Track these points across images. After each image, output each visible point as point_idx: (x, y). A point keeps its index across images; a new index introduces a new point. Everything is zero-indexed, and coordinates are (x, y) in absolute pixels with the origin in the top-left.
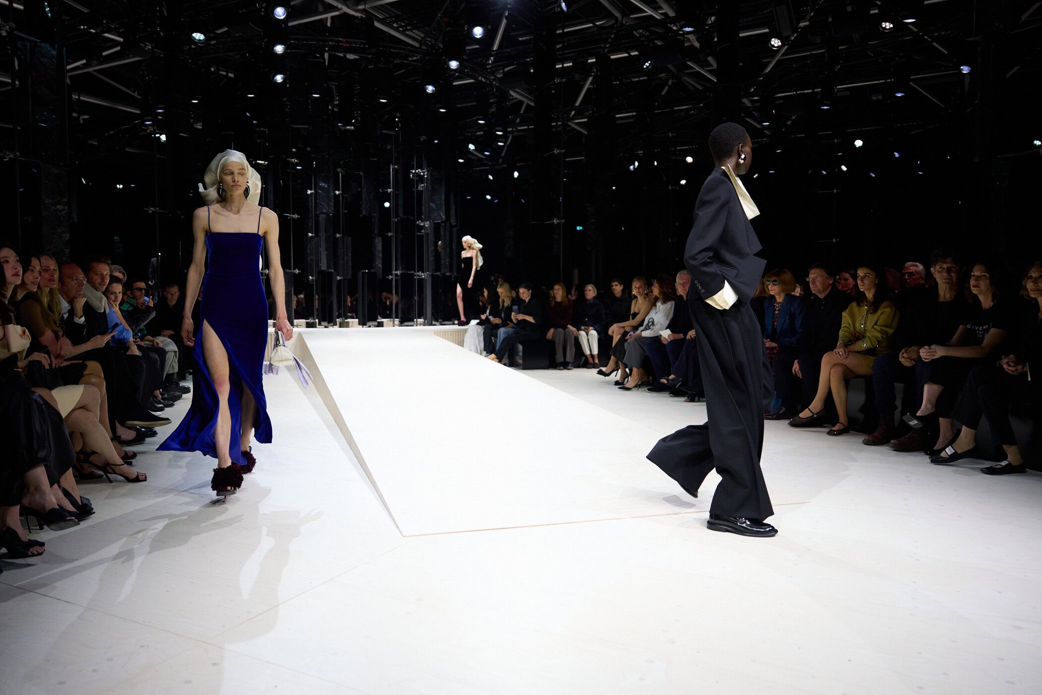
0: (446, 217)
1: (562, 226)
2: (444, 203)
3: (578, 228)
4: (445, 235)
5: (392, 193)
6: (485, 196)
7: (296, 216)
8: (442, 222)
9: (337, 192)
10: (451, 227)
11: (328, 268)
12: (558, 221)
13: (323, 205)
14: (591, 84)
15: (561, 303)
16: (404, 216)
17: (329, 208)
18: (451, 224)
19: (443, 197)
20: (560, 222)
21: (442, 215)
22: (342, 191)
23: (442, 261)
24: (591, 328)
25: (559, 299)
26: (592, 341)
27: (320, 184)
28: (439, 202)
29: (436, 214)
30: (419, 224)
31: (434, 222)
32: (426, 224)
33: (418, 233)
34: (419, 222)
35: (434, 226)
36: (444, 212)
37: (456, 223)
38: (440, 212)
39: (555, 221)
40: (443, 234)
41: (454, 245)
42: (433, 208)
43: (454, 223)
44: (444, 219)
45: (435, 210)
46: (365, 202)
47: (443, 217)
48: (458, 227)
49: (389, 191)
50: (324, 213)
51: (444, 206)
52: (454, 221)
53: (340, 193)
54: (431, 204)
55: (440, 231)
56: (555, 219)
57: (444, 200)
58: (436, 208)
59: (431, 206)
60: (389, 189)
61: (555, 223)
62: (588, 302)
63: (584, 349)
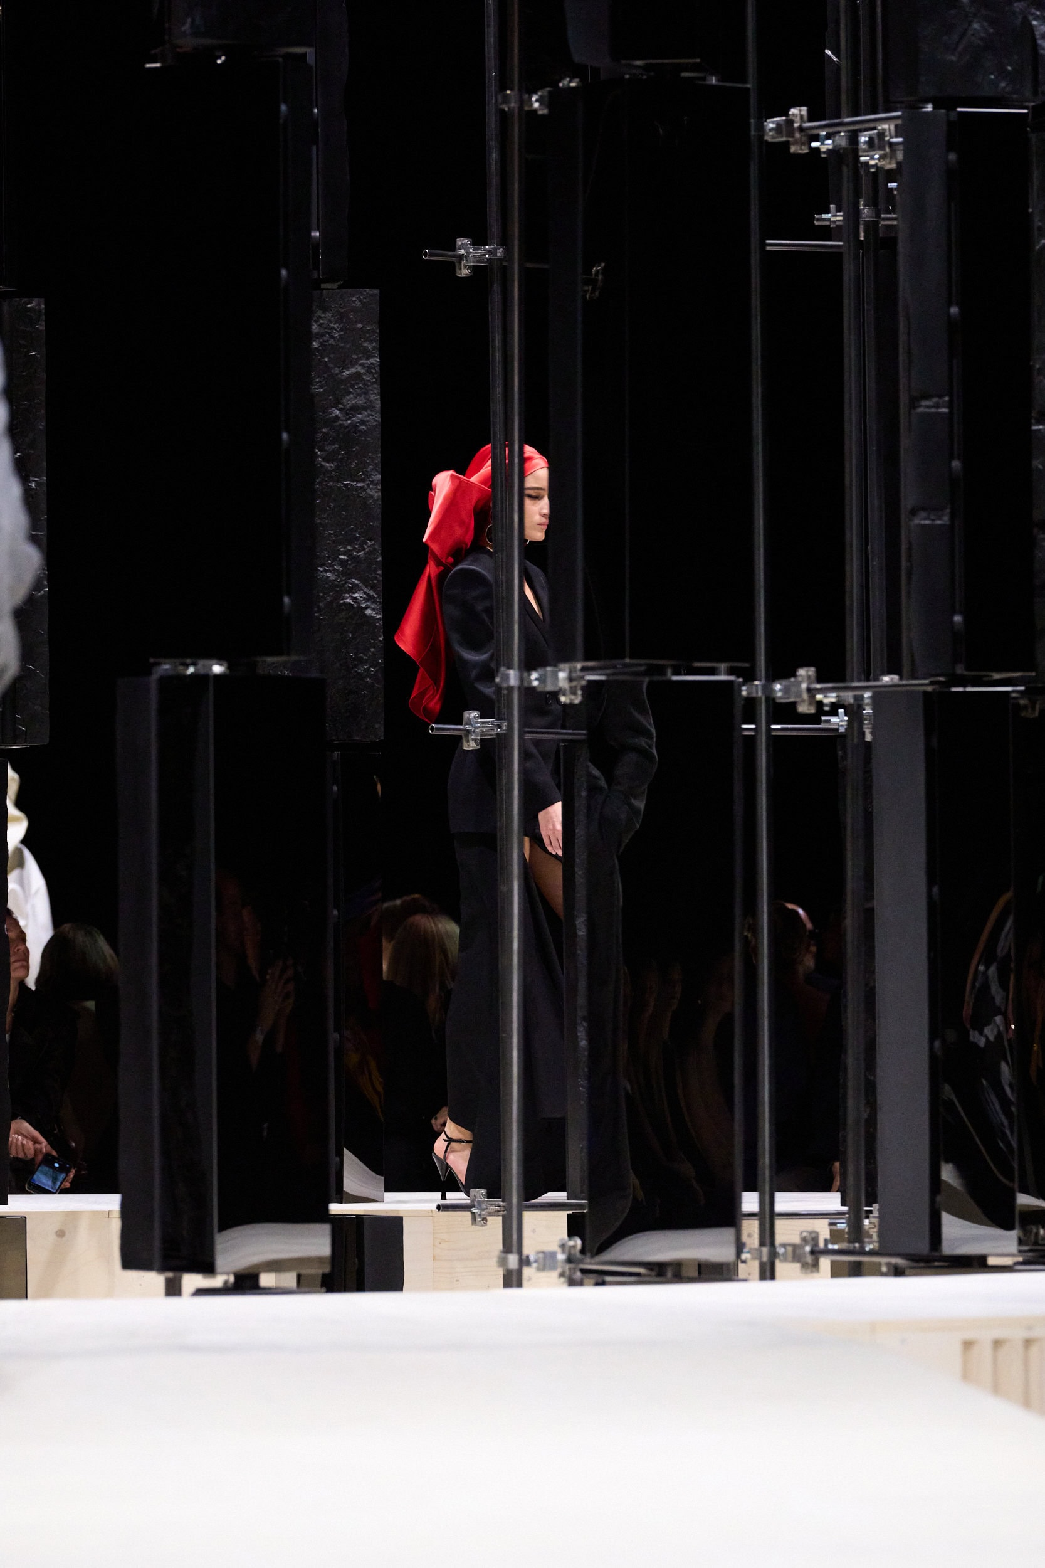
16: (620, 51)
29: (976, 26)
30: (784, 139)
31: (953, 117)
32: (871, 143)
33: (774, 244)
34: (790, 122)
35: (952, 157)
38: (1017, 7)
55: (1028, 220)
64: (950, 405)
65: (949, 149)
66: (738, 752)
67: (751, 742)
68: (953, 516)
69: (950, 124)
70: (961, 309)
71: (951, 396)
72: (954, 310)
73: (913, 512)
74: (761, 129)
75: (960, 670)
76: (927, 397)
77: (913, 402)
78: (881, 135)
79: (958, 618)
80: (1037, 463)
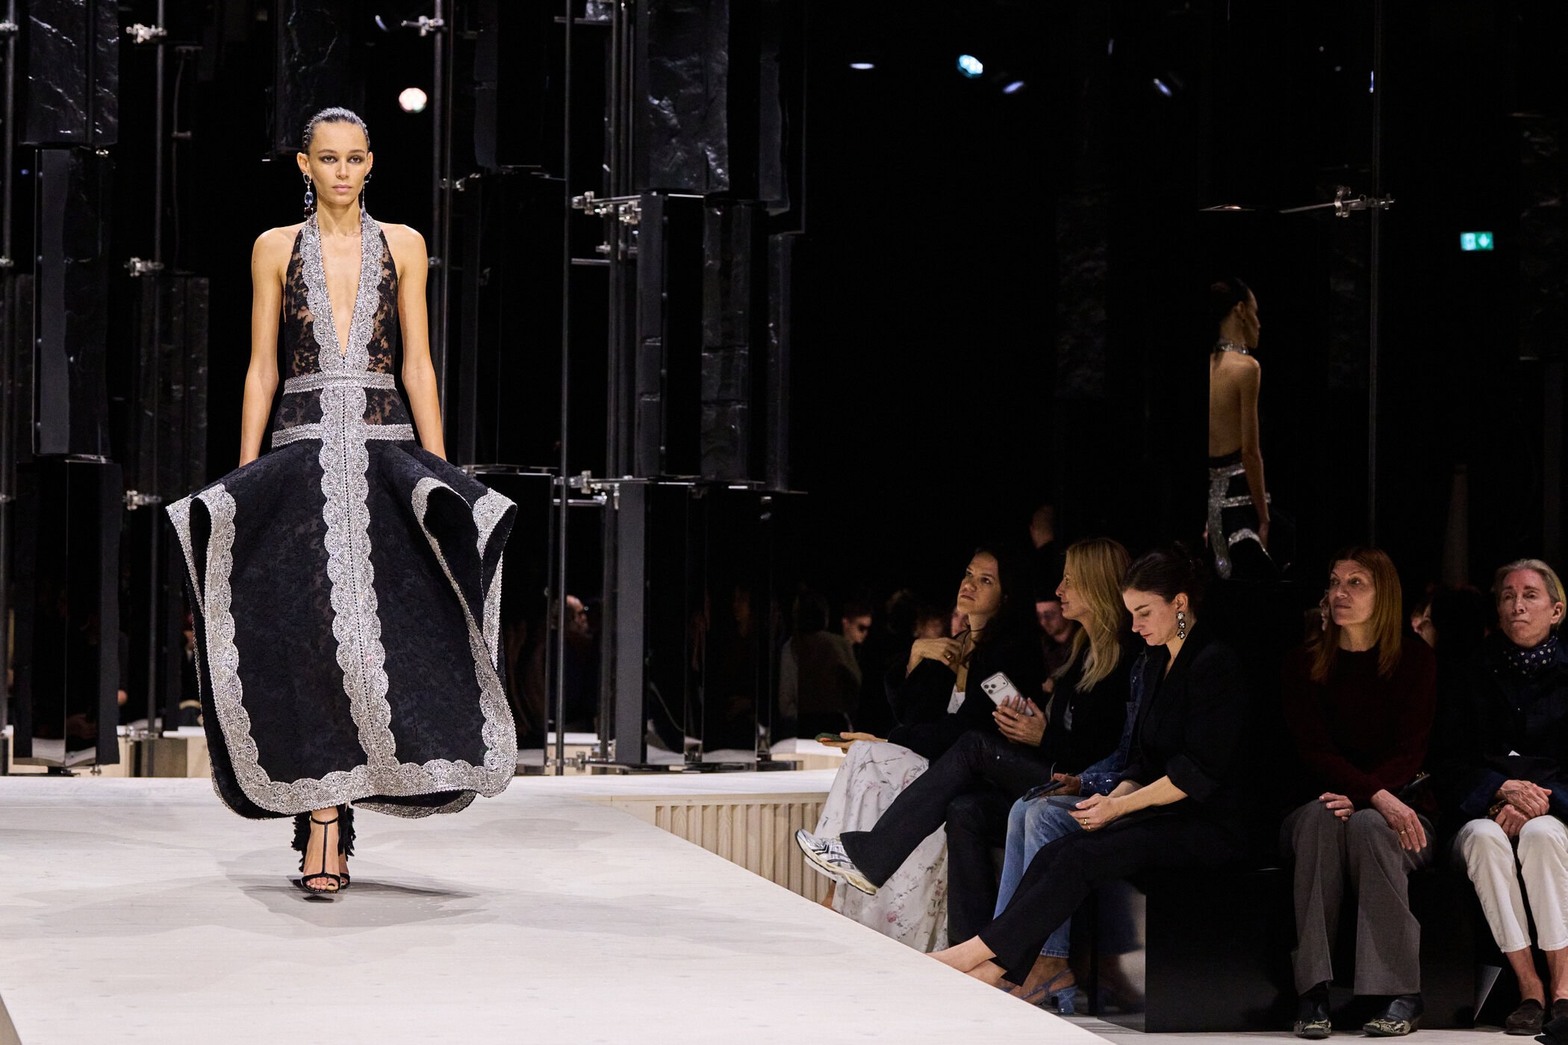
0: (731, 172)
1: (1376, 232)
2: (724, 96)
3: (1470, 241)
4: (726, 271)
5: (439, 37)
6: (956, 62)
8: (713, 199)
9: (142, 32)
10: (764, 226)
12: (1355, 203)
13: (58, 100)
16: (501, 160)
17: (97, 115)
18: (759, 210)
19: (721, 60)
20: (1369, 209)
21: (713, 164)
22: (165, 27)
23: (710, 414)
25: (1355, 637)
28: (697, 90)
29: (679, 154)
30: (582, 207)
31: (666, 199)
32: (625, 212)
33: (575, 261)
34: (585, 199)
35: (666, 218)
36: (725, 142)
37: (791, 207)
38: (700, 144)
39: (1338, 204)
40: (718, 265)
41: (776, 328)
42: (663, 120)
43: (779, 204)
44: (720, 182)
45: (673, 132)
46: (289, 87)
47: (720, 171)
48: (800, 229)
49: (427, 27)
50: (66, 144)
51: (723, 113)
52: (777, 197)
53: (155, 37)
54: (651, 98)
55: (702, 251)
56: (1340, 193)
57: (725, 79)
58: (679, 121)
59: (656, 110)
60: (422, 19)
61: (1338, 214)
62: (1523, 659)
63: (1498, 920)
64: (662, 342)
65: (664, 214)
66: (551, 510)
67: (557, 508)
68: (661, 396)
69: (665, 202)
70: (668, 295)
71: (662, 336)
72: (664, 294)
73: (642, 395)
74: (570, 202)
75: (663, 473)
76: (650, 337)
77: (644, 340)
78: (630, 207)
79: (662, 448)
80: (704, 372)
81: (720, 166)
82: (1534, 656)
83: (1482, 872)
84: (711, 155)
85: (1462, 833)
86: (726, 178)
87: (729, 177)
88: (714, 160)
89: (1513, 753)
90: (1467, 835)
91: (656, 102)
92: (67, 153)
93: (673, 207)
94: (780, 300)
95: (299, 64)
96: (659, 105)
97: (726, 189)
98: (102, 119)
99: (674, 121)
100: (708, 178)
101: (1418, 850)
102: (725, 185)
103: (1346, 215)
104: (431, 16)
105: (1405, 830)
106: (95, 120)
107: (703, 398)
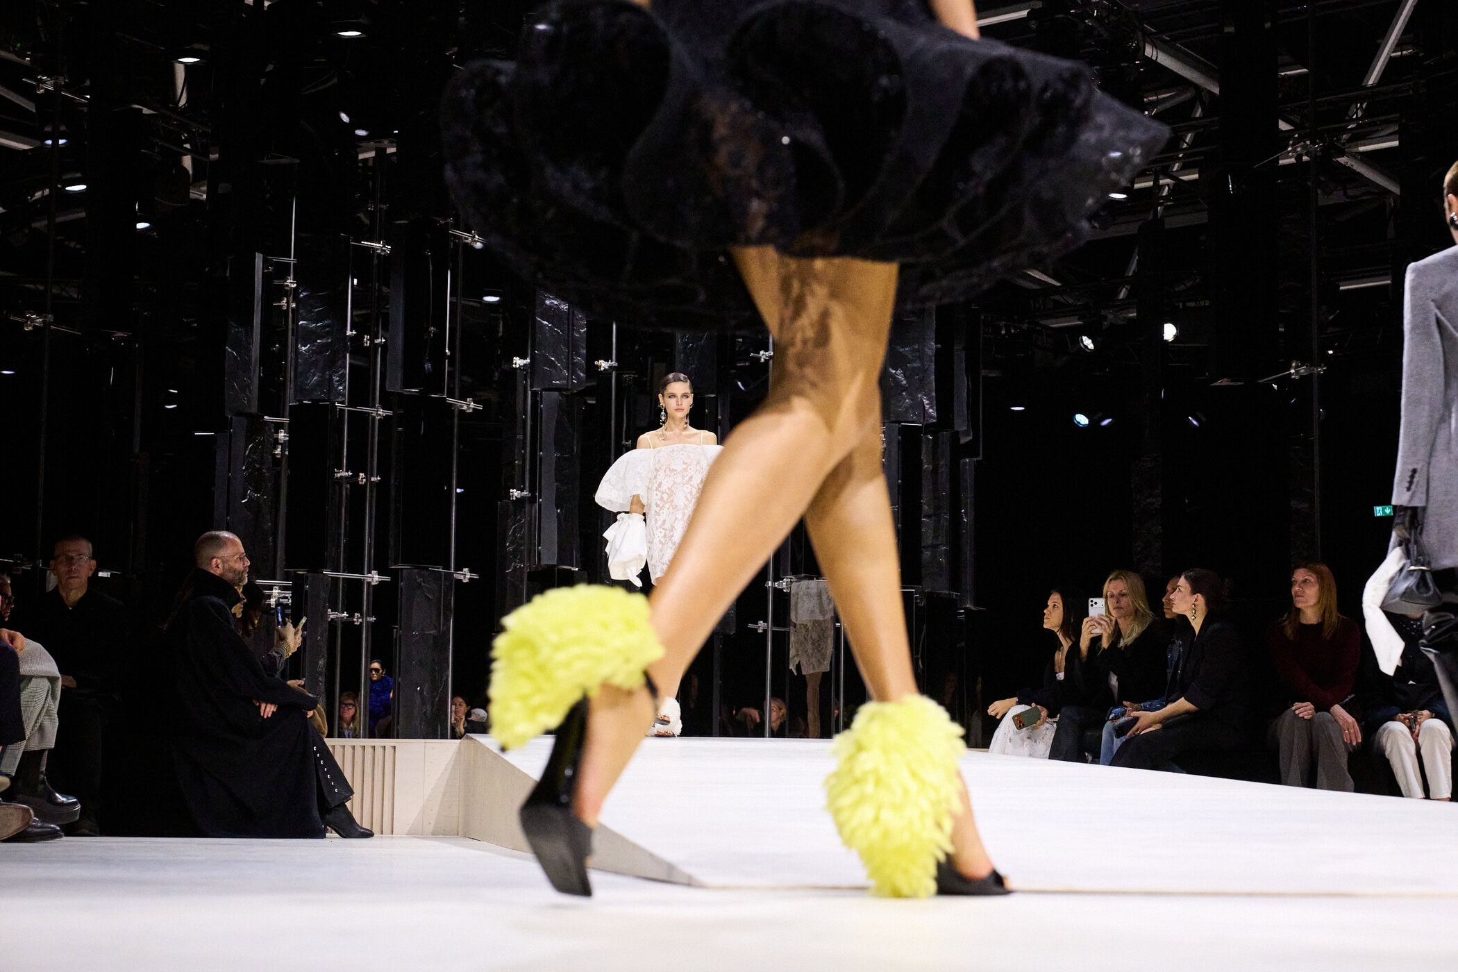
0: (938, 411)
1: (1316, 386)
2: (933, 366)
3: (1379, 511)
4: (935, 471)
5: (771, 362)
7: (469, 405)
8: (929, 428)
9: (603, 364)
10: (958, 451)
11: (561, 560)
12: (1302, 370)
14: (1399, 45)
15: (1319, 627)
17: (574, 372)
18: (955, 436)
19: (932, 346)
20: (1311, 375)
21: (927, 407)
22: (616, 361)
23: (927, 554)
24: (1426, 712)
25: (1310, 616)
26: (1433, 754)
27: (548, 302)
28: (917, 364)
29: (907, 401)
31: (900, 426)
35: (900, 438)
36: (934, 394)
37: (973, 437)
38: (919, 396)
39: (1293, 371)
40: (931, 467)
41: (966, 513)
42: (897, 382)
43: (966, 433)
44: (932, 417)
45: (904, 389)
46: (682, 356)
47: (931, 410)
48: (978, 455)
49: (764, 357)
50: (558, 389)
51: (933, 377)
52: (965, 428)
53: (611, 367)
54: (890, 369)
55: (922, 460)
56: (1294, 364)
57: (933, 358)
58: (907, 383)
59: (894, 377)
60: (762, 352)
61: (1293, 377)
62: (1412, 625)
63: (1404, 782)
64: (898, 508)
65: (899, 435)
69: (899, 428)
70: (902, 481)
72: (900, 481)
80: (923, 530)
81: (931, 408)
82: (1419, 623)
83: (1395, 750)
84: (926, 402)
85: (1381, 730)
86: (935, 414)
87: (937, 414)
88: (927, 404)
89: (1411, 682)
90: (1384, 730)
91: (894, 371)
92: (557, 393)
93: (904, 431)
94: (968, 496)
95: (687, 343)
96: (895, 373)
97: (934, 421)
98: (578, 376)
99: (904, 382)
100: (924, 415)
101: (1354, 744)
102: (934, 418)
103: (1297, 377)
104: (767, 350)
105: (1348, 730)
106: (572, 376)
107: (922, 545)
